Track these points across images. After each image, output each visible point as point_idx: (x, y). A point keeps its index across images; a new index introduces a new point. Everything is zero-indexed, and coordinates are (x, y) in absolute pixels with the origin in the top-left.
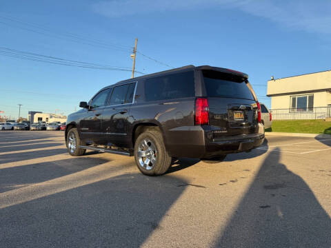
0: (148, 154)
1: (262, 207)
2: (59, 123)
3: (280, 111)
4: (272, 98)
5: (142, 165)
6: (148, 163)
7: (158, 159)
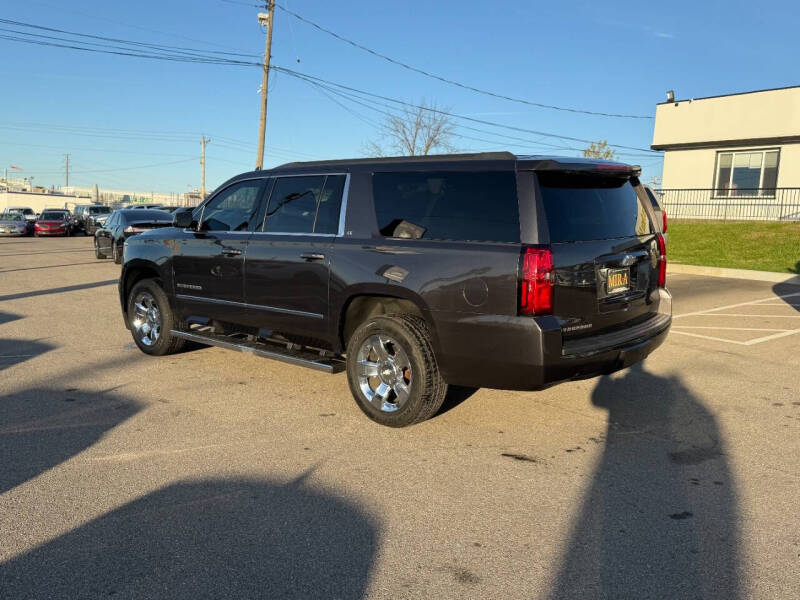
0: (387, 372)
1: (675, 516)
2: (28, 211)
3: (686, 197)
4: (668, 154)
5: (370, 398)
6: (385, 395)
7: (414, 389)
